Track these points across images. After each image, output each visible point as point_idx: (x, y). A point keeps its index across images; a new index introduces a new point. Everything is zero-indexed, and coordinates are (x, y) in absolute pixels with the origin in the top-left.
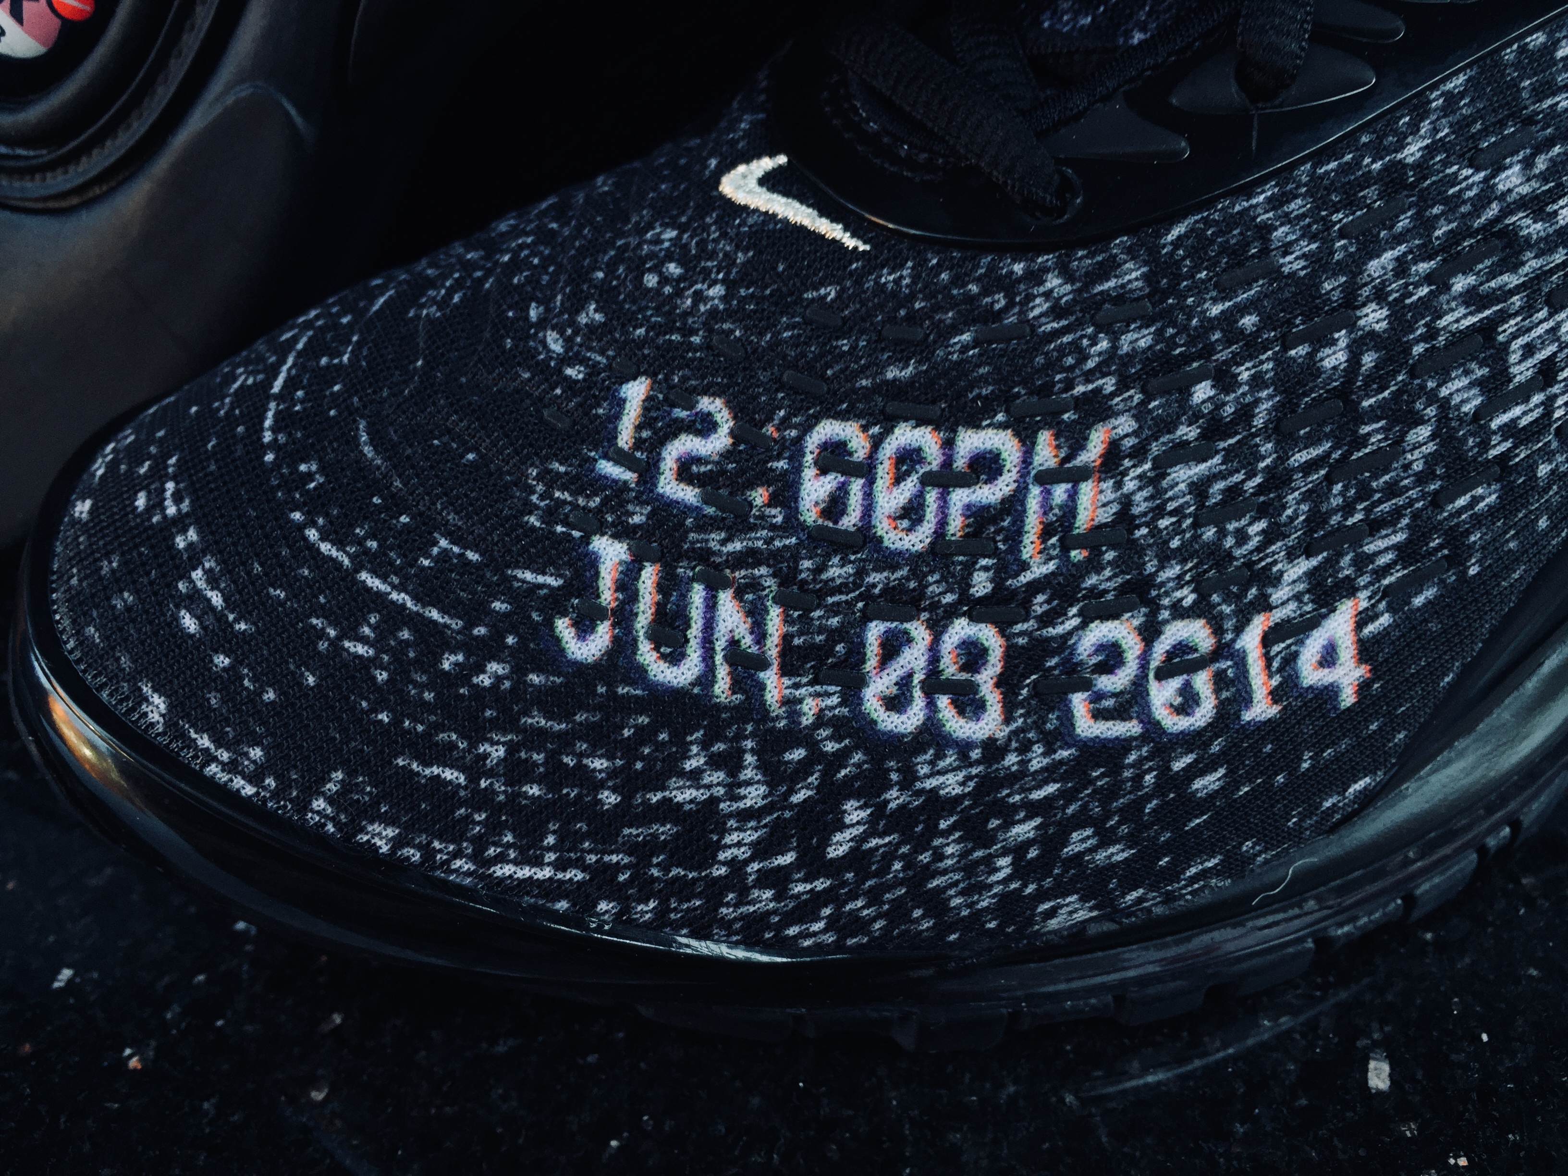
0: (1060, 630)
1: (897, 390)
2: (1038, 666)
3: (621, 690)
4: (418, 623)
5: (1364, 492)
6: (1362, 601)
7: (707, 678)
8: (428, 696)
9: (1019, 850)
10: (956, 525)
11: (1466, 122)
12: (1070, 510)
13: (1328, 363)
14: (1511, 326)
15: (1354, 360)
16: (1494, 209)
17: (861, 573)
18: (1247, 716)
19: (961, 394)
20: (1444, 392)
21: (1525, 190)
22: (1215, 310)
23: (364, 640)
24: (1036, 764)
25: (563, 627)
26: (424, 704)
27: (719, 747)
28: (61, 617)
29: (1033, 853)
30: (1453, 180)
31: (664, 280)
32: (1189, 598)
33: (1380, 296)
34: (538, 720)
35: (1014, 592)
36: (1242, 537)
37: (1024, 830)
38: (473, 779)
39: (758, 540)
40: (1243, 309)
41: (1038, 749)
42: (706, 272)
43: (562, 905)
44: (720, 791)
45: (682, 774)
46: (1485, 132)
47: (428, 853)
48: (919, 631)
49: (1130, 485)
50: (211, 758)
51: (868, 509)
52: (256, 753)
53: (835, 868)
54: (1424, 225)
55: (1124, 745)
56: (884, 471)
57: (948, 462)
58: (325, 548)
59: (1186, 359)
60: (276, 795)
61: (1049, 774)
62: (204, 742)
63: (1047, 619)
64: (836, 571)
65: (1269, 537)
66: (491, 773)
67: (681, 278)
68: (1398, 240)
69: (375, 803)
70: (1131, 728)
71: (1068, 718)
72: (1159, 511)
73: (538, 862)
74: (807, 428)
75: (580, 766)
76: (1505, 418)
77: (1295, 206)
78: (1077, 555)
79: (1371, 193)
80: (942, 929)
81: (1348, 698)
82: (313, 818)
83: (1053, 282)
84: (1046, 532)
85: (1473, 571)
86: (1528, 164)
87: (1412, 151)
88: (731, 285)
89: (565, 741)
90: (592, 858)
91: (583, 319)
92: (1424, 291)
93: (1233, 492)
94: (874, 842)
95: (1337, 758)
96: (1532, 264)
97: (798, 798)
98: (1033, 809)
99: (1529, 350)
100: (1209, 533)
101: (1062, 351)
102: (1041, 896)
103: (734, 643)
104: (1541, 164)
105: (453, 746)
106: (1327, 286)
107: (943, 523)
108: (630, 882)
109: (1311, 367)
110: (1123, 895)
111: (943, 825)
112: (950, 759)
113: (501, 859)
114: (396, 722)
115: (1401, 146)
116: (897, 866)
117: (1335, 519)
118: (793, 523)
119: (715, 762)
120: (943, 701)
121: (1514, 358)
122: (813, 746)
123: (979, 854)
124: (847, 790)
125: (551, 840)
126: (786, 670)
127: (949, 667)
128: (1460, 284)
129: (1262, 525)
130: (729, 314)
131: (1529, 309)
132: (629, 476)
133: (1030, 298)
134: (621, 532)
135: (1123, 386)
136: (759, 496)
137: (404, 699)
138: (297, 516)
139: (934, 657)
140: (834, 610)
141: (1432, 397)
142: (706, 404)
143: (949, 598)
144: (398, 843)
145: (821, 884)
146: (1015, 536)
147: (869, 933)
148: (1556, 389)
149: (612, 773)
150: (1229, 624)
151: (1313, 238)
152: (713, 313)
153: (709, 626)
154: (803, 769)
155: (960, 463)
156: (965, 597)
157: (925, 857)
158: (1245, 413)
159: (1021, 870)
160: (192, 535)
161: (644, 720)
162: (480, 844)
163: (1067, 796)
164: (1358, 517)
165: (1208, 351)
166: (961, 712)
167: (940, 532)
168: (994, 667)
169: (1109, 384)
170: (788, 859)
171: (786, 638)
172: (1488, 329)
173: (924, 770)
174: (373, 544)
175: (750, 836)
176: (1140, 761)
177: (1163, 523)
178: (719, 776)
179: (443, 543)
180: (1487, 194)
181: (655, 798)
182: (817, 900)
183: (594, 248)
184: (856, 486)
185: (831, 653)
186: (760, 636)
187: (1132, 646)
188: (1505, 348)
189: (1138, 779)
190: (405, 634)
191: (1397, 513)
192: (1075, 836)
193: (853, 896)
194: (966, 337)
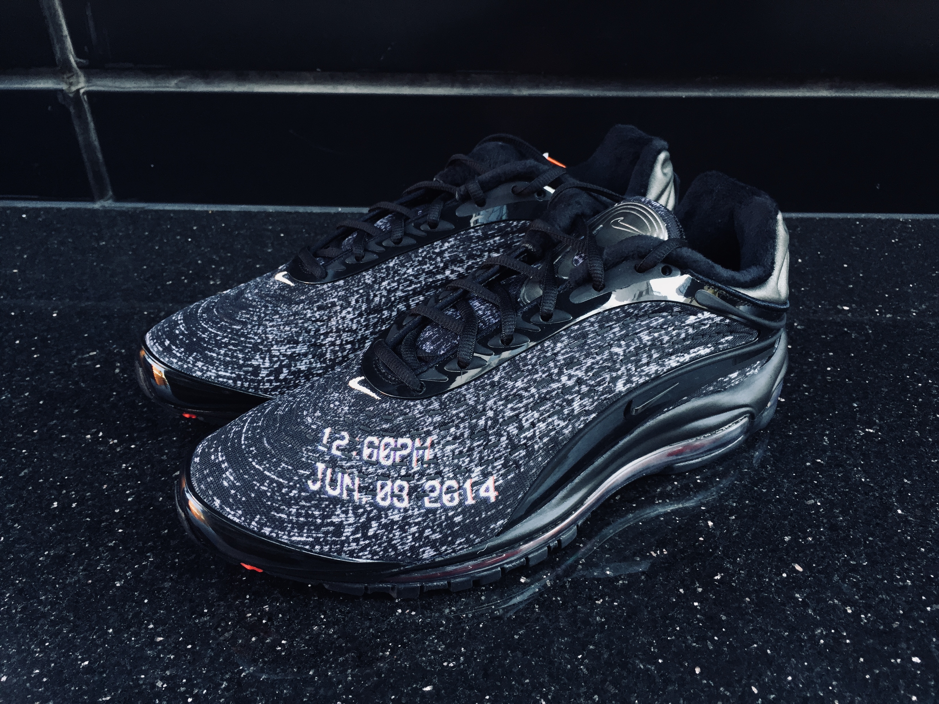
0: (421, 482)
1: (385, 430)
2: (416, 491)
3: (322, 496)
4: (277, 482)
5: (492, 452)
6: (495, 477)
7: (341, 494)
8: (279, 498)
9: (413, 534)
10: (398, 460)
11: (509, 372)
12: (423, 457)
13: (480, 423)
14: (522, 415)
15: (486, 423)
16: (515, 390)
17: (376, 470)
18: (466, 503)
19: (399, 431)
20: (508, 429)
21: (522, 386)
22: (454, 412)
23: (265, 486)
24: (415, 514)
25: (310, 482)
26: (278, 500)
27: (344, 509)
28: (195, 484)
29: (417, 535)
30: (506, 384)
31: (335, 406)
32: (451, 475)
33: (491, 409)
34: (303, 503)
35: (410, 474)
36: (464, 462)
37: (414, 529)
38: (288, 516)
39: (353, 463)
40: (460, 412)
41: (416, 509)
42: (345, 404)
43: (307, 547)
44: (344, 519)
45: (335, 515)
46: (513, 374)
47: (277, 534)
48: (389, 483)
49: (436, 450)
50: (229, 514)
51: (378, 457)
52: (240, 512)
53: (369, 538)
54: (500, 394)
55: (437, 509)
56: (382, 448)
57: (396, 446)
58: (257, 466)
59: (449, 423)
60: (244, 521)
61: (419, 515)
62: (228, 510)
63: (418, 480)
64: (371, 470)
65: (471, 461)
66: (293, 515)
67: (339, 405)
68: (494, 397)
69: (266, 522)
70: (438, 505)
71: (423, 503)
72: (444, 456)
73: (302, 536)
74: (365, 438)
75: (312, 513)
76: (524, 435)
77: (471, 390)
78: (425, 466)
79: (488, 387)
80: (397, 555)
81: (493, 500)
82: (252, 527)
83: (419, 406)
84: (418, 461)
85: (522, 470)
86: (523, 381)
87: (496, 379)
88: (350, 407)
89: (309, 508)
90: (314, 535)
91: (316, 415)
92: (501, 407)
93: (461, 452)
94: (379, 532)
95: (492, 515)
96: (525, 402)
97: (361, 521)
98: (416, 524)
99: (527, 420)
100: (456, 461)
101: (421, 421)
102: (420, 547)
103: (348, 486)
104: (525, 380)
105: (284, 509)
106: (479, 407)
107: (394, 459)
108: (323, 541)
109: (476, 425)
110: (441, 547)
111: (395, 527)
112: (396, 511)
113: (294, 535)
114: (272, 504)
115: (493, 377)
116: (385, 537)
117: (486, 458)
118: (361, 459)
119: (343, 512)
120: (395, 499)
121: (523, 422)
122: (365, 508)
123: (404, 535)
124: (372, 519)
125: (305, 531)
126: (360, 492)
127: (396, 491)
128: (510, 406)
129: (468, 459)
130: (349, 413)
131: (526, 411)
132: (326, 450)
133: (414, 410)
134: (324, 461)
135: (435, 428)
136: (354, 453)
137: (274, 498)
138: (250, 460)
139: (392, 489)
140: (370, 478)
141: (505, 430)
142: (343, 433)
143: (396, 475)
144: (271, 532)
145: (367, 542)
146: (411, 462)
147: (379, 555)
148: (536, 428)
149: (320, 515)
150: (461, 481)
151: (476, 397)
152: (346, 413)
153: (342, 482)
154: (363, 514)
155: (399, 446)
156: (399, 475)
157: (391, 536)
158: (462, 434)
159: (414, 539)
160: (226, 464)
161: (327, 503)
162: (289, 532)
163: (424, 521)
164: (491, 457)
165: (453, 421)
166: (399, 501)
167: (394, 461)
168: (406, 491)
169: (431, 428)
170: (359, 535)
171: (359, 485)
172: (517, 415)
173: (390, 514)
174: (267, 465)
175: (351, 530)
176: (441, 513)
177: (444, 459)
178: (343, 516)
179: (283, 465)
180: (513, 388)
181: (329, 521)
182: (367, 546)
183: (319, 398)
184: (376, 451)
185: (369, 488)
186: (353, 484)
187: (438, 486)
188: (521, 420)
189: (440, 517)
190: (275, 485)
191: (501, 457)
192: (427, 531)
193: (375, 545)
194: (401, 418)
